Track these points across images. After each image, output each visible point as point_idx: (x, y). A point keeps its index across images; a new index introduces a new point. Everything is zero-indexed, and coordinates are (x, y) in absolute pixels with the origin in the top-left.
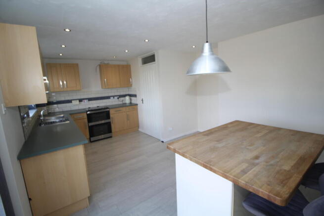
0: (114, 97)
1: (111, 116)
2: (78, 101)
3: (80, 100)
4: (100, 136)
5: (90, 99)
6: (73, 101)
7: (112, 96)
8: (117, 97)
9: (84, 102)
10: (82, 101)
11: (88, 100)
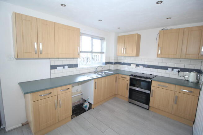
0: (173, 68)
1: (152, 88)
2: (135, 65)
3: (137, 65)
4: (138, 102)
5: (145, 66)
6: (131, 65)
7: (170, 68)
9: (140, 67)
10: (138, 66)
11: (143, 66)
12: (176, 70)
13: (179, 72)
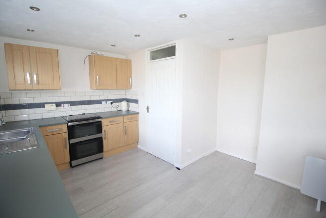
0: (106, 101)
2: (55, 105)
3: (58, 104)
5: (72, 104)
7: (104, 100)
8: (110, 102)
9: (64, 106)
10: (61, 106)
11: (69, 105)
12: (109, 103)
13: (112, 103)
